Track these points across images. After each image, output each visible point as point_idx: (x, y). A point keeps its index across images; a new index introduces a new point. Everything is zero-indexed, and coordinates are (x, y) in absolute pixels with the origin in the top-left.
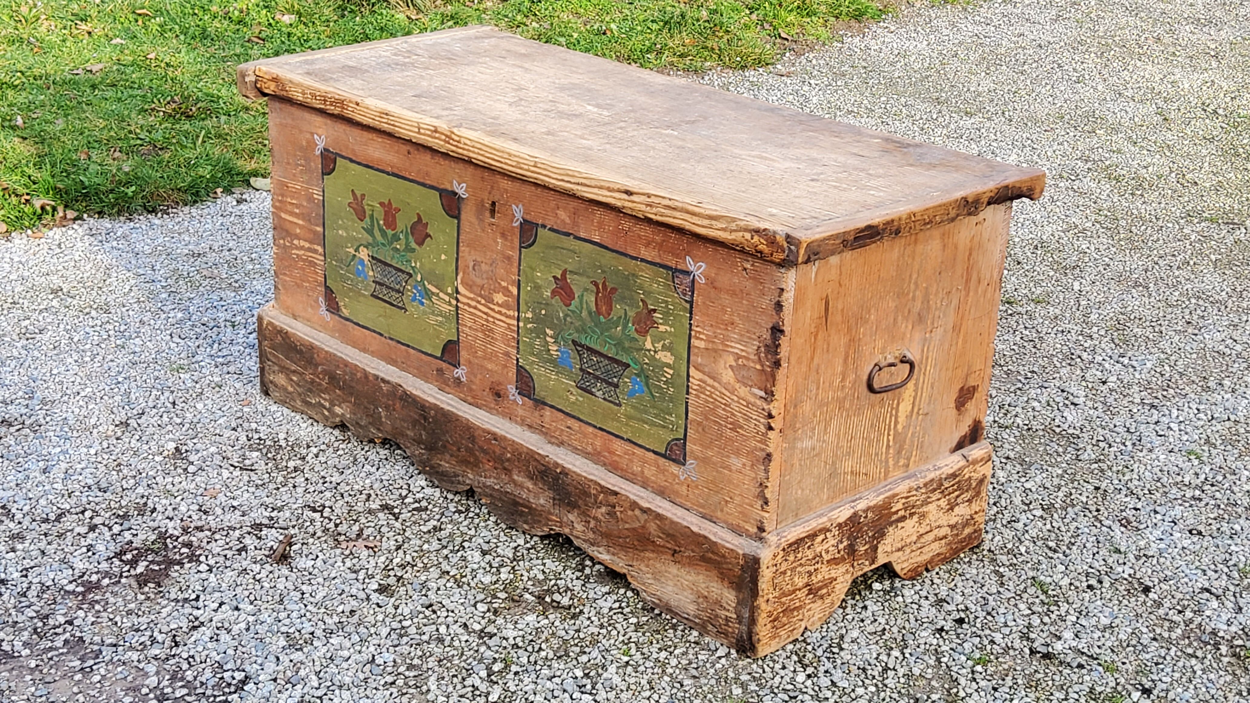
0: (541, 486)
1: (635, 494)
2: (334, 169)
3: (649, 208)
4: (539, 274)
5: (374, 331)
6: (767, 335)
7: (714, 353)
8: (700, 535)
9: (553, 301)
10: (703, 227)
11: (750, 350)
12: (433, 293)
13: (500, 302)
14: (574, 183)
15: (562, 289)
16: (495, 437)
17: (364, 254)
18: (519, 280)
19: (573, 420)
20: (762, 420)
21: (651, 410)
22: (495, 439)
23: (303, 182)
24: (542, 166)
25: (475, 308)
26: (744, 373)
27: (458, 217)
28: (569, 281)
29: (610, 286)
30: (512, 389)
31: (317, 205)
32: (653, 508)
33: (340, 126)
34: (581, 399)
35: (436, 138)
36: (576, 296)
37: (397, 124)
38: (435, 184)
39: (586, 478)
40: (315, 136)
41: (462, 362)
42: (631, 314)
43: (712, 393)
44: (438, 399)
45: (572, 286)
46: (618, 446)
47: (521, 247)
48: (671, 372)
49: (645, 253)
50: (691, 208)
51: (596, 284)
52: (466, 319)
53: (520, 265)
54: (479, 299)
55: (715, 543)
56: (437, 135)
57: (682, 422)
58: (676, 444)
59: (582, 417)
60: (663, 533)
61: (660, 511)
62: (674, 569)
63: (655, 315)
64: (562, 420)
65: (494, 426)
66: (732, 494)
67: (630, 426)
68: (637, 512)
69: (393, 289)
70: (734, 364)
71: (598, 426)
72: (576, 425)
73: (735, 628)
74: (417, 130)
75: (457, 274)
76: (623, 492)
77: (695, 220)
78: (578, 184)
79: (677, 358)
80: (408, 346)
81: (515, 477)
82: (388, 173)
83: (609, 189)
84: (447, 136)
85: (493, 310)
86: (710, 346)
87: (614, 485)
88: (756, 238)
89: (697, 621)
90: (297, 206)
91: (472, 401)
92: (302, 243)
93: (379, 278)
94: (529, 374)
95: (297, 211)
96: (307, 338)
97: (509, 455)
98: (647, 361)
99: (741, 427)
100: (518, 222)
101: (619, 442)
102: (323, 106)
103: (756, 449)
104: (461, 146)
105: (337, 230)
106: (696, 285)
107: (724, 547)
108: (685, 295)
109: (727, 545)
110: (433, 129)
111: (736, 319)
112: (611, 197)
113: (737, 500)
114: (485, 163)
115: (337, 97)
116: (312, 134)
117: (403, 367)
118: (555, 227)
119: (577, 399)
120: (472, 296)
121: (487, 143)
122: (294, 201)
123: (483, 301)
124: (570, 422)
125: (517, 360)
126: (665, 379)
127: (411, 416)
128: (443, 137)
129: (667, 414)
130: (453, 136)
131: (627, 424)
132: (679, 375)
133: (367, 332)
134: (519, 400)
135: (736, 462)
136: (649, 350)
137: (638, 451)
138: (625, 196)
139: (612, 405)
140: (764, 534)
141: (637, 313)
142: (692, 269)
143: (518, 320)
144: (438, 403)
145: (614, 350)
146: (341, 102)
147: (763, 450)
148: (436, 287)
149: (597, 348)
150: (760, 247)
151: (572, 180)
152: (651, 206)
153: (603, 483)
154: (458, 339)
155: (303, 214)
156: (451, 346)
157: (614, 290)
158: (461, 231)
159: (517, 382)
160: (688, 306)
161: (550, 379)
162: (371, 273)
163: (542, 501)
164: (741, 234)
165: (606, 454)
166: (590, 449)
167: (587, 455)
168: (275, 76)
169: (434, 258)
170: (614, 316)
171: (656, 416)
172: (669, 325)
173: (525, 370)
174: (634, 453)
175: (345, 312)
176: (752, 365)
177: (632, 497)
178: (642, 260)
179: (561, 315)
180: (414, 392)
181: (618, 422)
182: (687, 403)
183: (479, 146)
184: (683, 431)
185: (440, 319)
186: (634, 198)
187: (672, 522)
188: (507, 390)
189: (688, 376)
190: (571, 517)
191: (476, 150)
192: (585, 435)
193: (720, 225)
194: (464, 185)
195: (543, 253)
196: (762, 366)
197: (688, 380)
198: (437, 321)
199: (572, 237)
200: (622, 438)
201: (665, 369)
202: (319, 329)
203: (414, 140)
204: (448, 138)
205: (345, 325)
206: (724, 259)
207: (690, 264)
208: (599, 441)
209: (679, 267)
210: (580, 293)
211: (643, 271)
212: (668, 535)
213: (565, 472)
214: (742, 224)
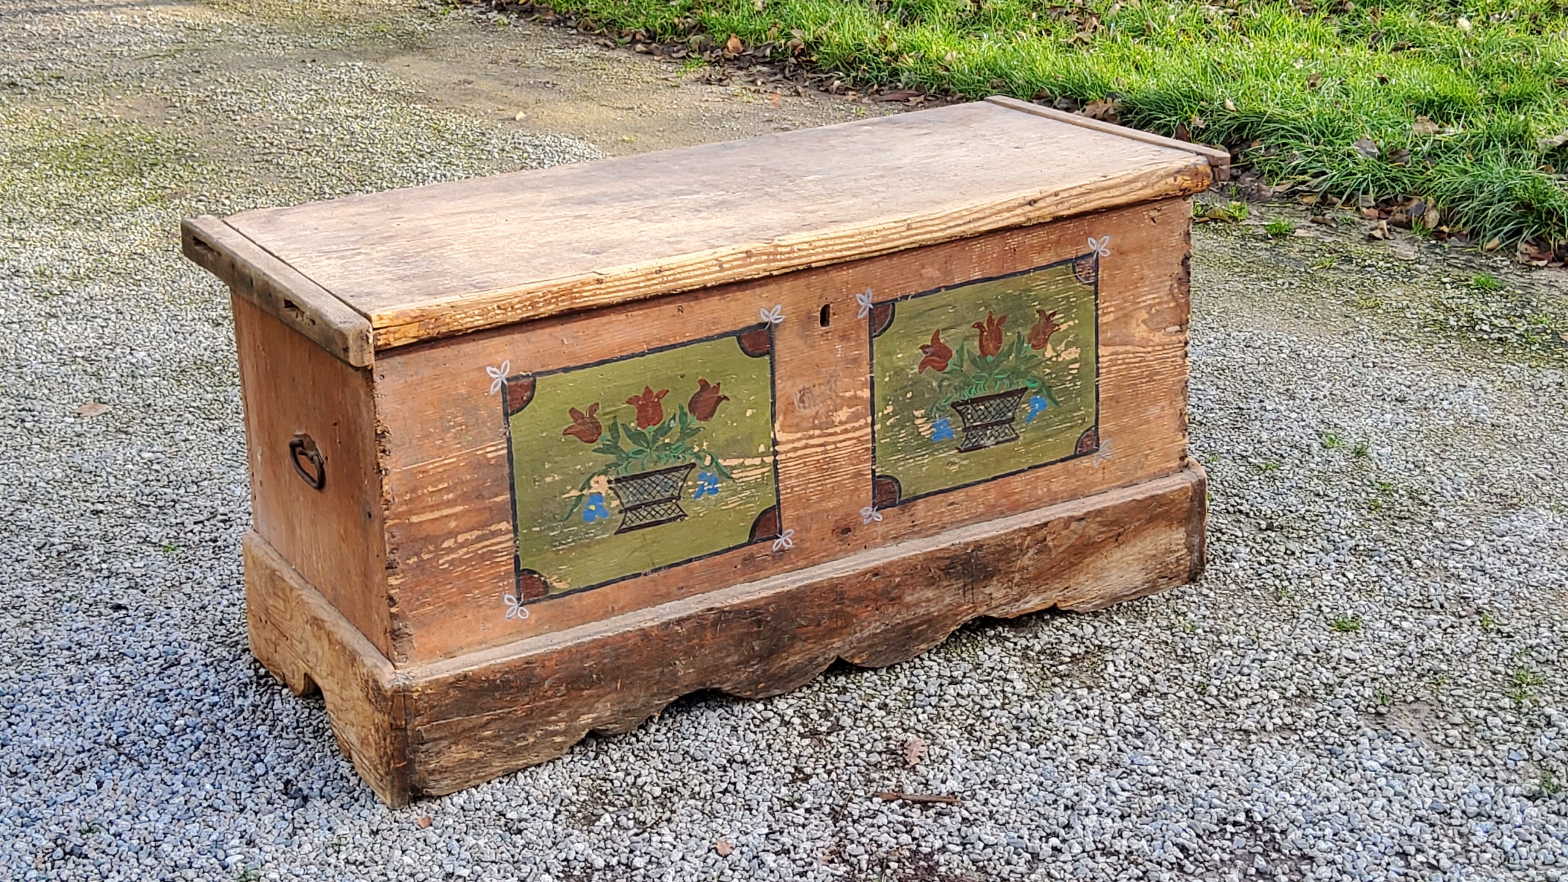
0: (945, 583)
1: (1064, 512)
2: (530, 399)
3: (1060, 207)
4: (900, 356)
5: (623, 579)
6: (1179, 270)
7: (1125, 318)
8: (1146, 499)
9: (923, 375)
10: (1124, 195)
11: (1162, 294)
12: (734, 468)
13: (844, 419)
14: (964, 224)
15: (932, 355)
16: (876, 572)
17: (600, 485)
18: (872, 377)
19: (955, 493)
20: (1178, 353)
21: (1056, 419)
22: (876, 575)
23: (459, 450)
24: (919, 225)
25: (806, 447)
26: (1159, 319)
27: (770, 352)
28: (942, 341)
29: (996, 317)
30: (867, 511)
31: (499, 465)
32: (1091, 509)
33: (539, 332)
34: (965, 462)
35: (752, 264)
36: (954, 352)
37: (678, 276)
38: (729, 329)
39: (1005, 534)
40: (489, 369)
41: (784, 525)
42: (1026, 332)
43: (1123, 359)
44: (775, 587)
45: (947, 345)
46: (1017, 483)
47: (871, 338)
48: (1077, 365)
49: (1039, 260)
50: (1105, 184)
51: (979, 326)
52: (791, 469)
53: (872, 359)
54: (811, 433)
55: (1164, 495)
56: (753, 260)
57: (1092, 410)
58: (1087, 436)
59: (968, 482)
60: (1104, 526)
61: (1098, 507)
62: (1118, 554)
63: (1057, 317)
64: (942, 501)
65: (868, 562)
66: (1151, 445)
67: (1032, 451)
68: (1074, 525)
69: (658, 503)
70: (1146, 316)
71: (990, 477)
72: (960, 495)
73: (1187, 562)
74: (718, 268)
75: (773, 422)
76: (1052, 518)
77: (1114, 192)
78: (970, 222)
79: (1083, 347)
80: (690, 560)
81: (908, 599)
82: (643, 354)
83: (1009, 210)
84: (769, 254)
85: (831, 434)
86: (1120, 313)
87: (1039, 520)
88: (1179, 178)
89: (1146, 586)
90: (448, 490)
91: (805, 562)
92: (467, 536)
93: (629, 500)
94: (892, 478)
95: (451, 496)
96: (515, 657)
97: (897, 580)
98: (1048, 371)
99: (1158, 373)
100: (867, 312)
101: (1018, 478)
102: (532, 313)
103: (1174, 384)
104: (796, 255)
105: (542, 478)
106: (1101, 261)
107: (1172, 492)
108: (1087, 278)
109: (1175, 488)
110: (744, 255)
111: (1146, 272)
112: (1013, 216)
113: (1158, 446)
114: (833, 259)
115: (555, 289)
116: (482, 369)
117: (683, 592)
118: (920, 291)
119: (961, 466)
120: (799, 435)
121: (832, 235)
122: (441, 487)
123: (817, 432)
124: (951, 497)
125: (874, 471)
126: (1070, 377)
127: (733, 636)
128: (764, 257)
129: (1075, 411)
130: (780, 249)
131: (1027, 452)
132: (1087, 364)
133: (608, 588)
134: (879, 517)
135: (1154, 411)
136: (1050, 359)
137: (1042, 472)
138: (1028, 208)
139: (1008, 444)
140: (1186, 460)
141: (1033, 329)
142: (1094, 248)
143: (873, 424)
144: (779, 590)
145: (1007, 382)
146: (568, 292)
147: (1180, 381)
148: (738, 457)
149: (988, 393)
150: (1185, 185)
151: (960, 222)
152: (1062, 203)
153: (1027, 525)
154: (778, 501)
155: (464, 494)
156: (768, 516)
157: (1002, 320)
158: (777, 366)
159: (874, 498)
160: (1092, 288)
161: (923, 465)
162: (615, 503)
163: (948, 600)
164: (1163, 182)
165: (1004, 501)
166: (981, 509)
167: (979, 518)
168: (418, 313)
169: (732, 423)
170: (1004, 347)
171: (1062, 422)
172: (1073, 319)
173: (887, 476)
174: (1037, 478)
175: (563, 586)
176: (1165, 306)
177: (1064, 515)
178: (1035, 269)
179: (934, 384)
180: (736, 601)
181: (1013, 457)
182: (1097, 386)
183: (823, 243)
184: (1094, 418)
185: (748, 493)
186: (1040, 204)
187: (1115, 507)
188: (860, 516)
189: (1097, 357)
190: (987, 591)
191: (820, 250)
192: (973, 499)
193: (1139, 185)
194: (779, 307)
195: (905, 328)
196: (1176, 301)
197: (1097, 362)
198: (741, 499)
199: (943, 290)
200: (1023, 471)
201: (1071, 366)
202: (510, 640)
203: (709, 285)
204: (773, 255)
205: (562, 604)
206: (1130, 221)
207: (1093, 244)
208: (990, 494)
209: (1080, 254)
210: (958, 348)
211: (1037, 279)
212: (1112, 523)
213: (979, 546)
214: (1162, 172)
